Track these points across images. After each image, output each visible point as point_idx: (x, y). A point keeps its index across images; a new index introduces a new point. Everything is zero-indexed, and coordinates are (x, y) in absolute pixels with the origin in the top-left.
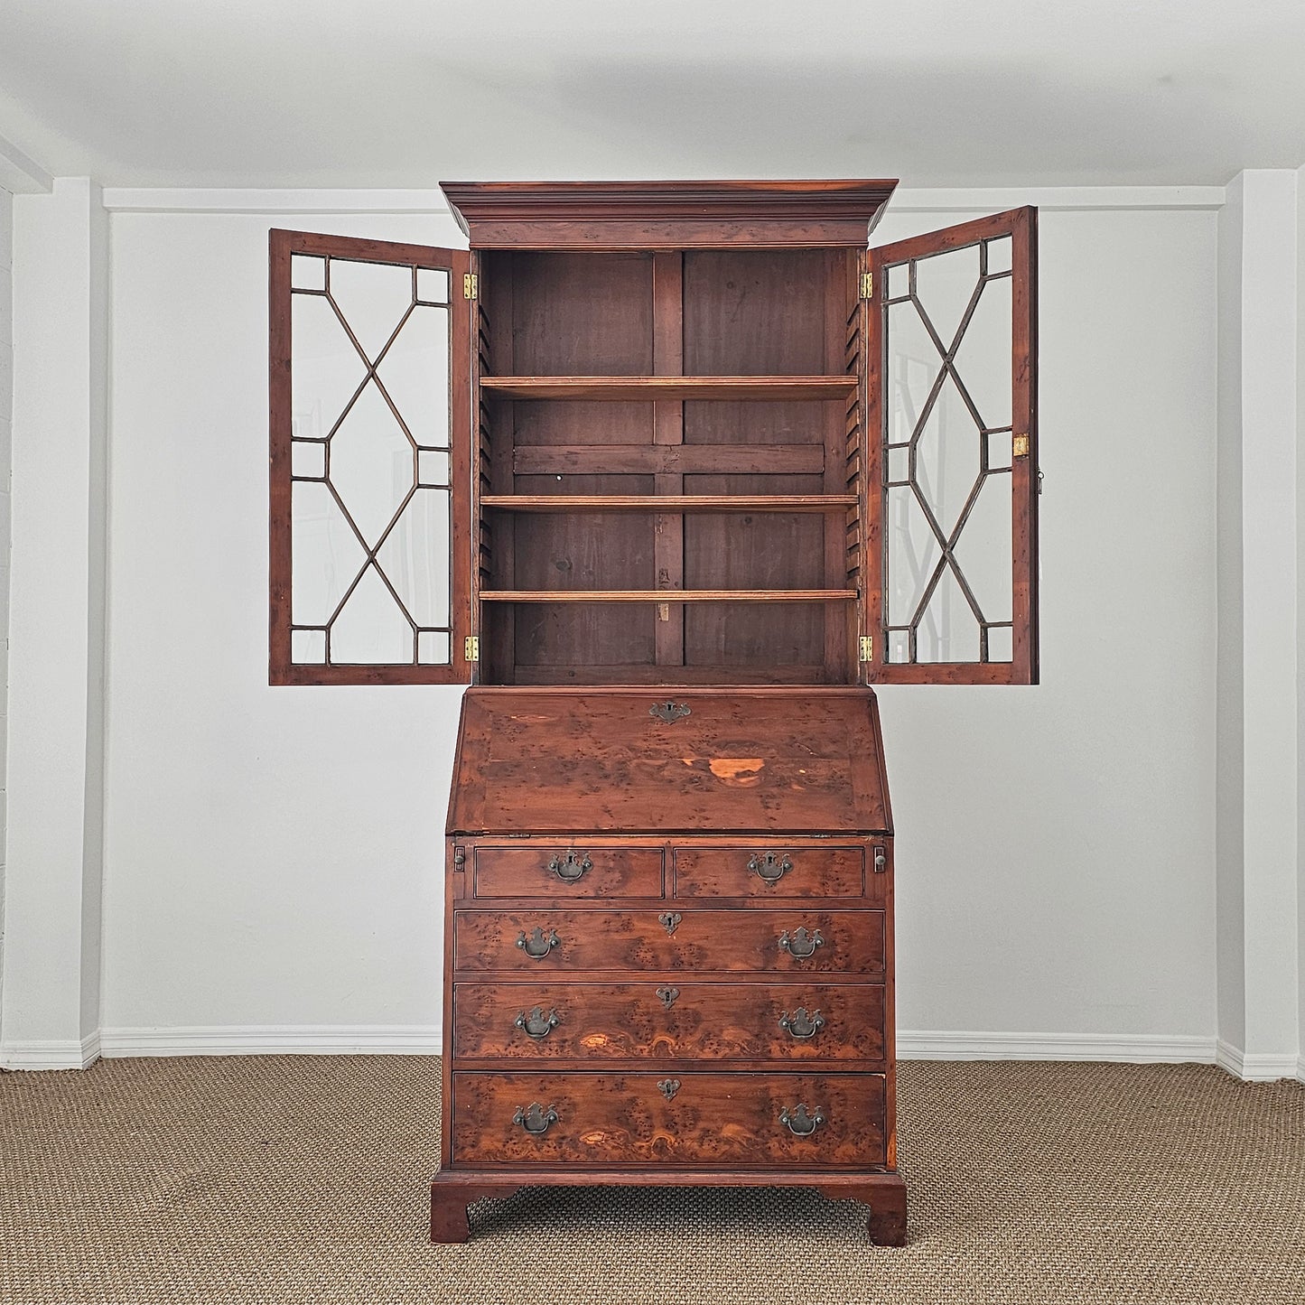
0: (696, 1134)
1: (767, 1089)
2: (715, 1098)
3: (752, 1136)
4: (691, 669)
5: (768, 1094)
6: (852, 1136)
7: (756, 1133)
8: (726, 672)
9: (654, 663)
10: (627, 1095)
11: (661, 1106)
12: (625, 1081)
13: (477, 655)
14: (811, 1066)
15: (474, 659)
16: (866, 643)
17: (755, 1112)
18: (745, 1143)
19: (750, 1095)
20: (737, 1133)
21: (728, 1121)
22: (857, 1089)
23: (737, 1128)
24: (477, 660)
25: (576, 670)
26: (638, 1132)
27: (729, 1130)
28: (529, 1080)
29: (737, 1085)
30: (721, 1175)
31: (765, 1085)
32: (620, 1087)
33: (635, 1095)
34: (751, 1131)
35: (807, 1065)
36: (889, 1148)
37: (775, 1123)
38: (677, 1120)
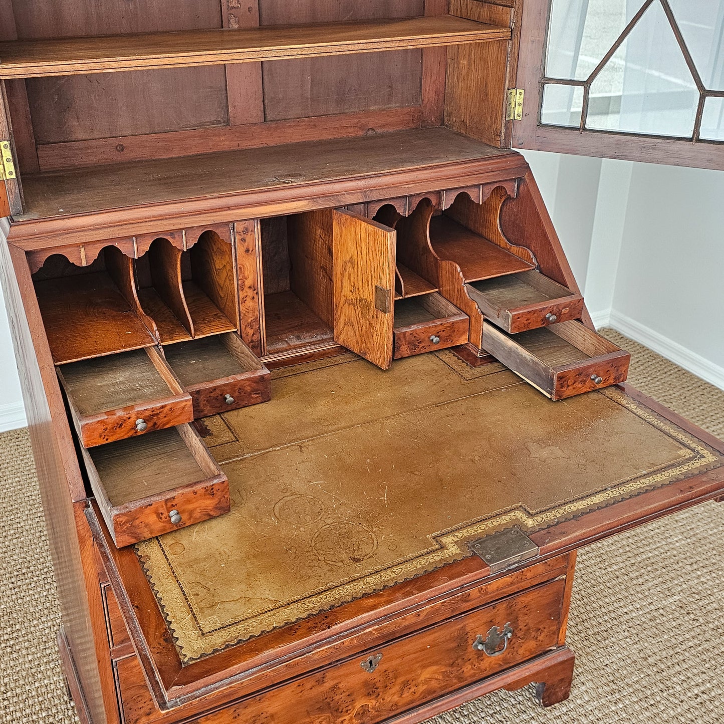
0: (396, 689)
1: (463, 628)
2: (415, 653)
3: (448, 669)
4: (273, 125)
5: (465, 630)
6: (533, 634)
7: (452, 665)
8: (315, 126)
9: (227, 122)
10: (328, 684)
11: (363, 680)
12: (326, 674)
13: (13, 171)
14: (504, 593)
15: (8, 177)
16: (518, 97)
17: (452, 649)
18: (441, 677)
19: (448, 637)
20: (435, 672)
21: (424, 667)
22: (543, 596)
23: (434, 668)
24: (14, 176)
25: (124, 142)
26: (340, 710)
27: (426, 674)
28: (219, 715)
29: (436, 635)
30: (420, 712)
31: (462, 625)
32: (320, 682)
33: (335, 682)
34: (446, 666)
35: (501, 593)
36: (561, 632)
37: (469, 650)
38: (378, 685)
